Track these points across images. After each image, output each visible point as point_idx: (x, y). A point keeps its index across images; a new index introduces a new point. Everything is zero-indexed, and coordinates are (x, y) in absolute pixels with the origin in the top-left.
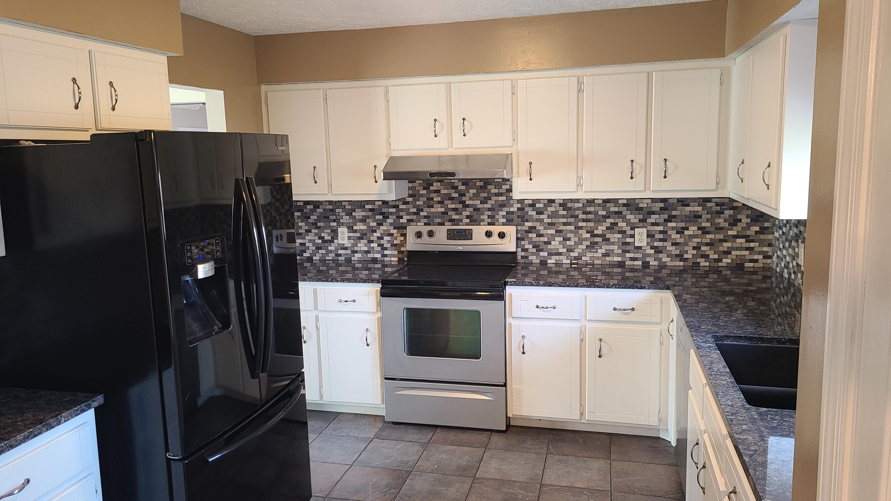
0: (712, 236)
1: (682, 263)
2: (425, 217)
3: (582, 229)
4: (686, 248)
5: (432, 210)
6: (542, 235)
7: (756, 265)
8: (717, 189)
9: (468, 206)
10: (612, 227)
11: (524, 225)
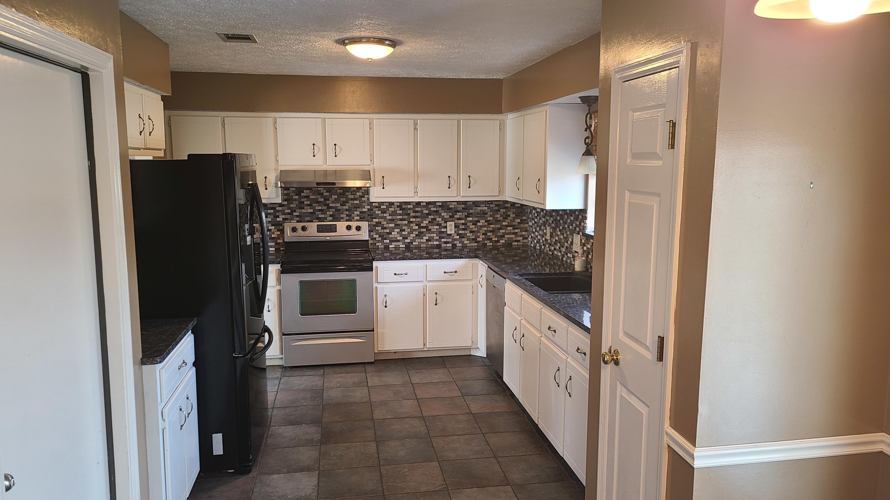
0: (493, 226)
1: (476, 244)
2: (297, 216)
3: (412, 223)
4: (478, 234)
5: (303, 211)
6: (386, 228)
7: (519, 243)
8: (499, 195)
9: (331, 207)
10: (432, 222)
11: (373, 221)
